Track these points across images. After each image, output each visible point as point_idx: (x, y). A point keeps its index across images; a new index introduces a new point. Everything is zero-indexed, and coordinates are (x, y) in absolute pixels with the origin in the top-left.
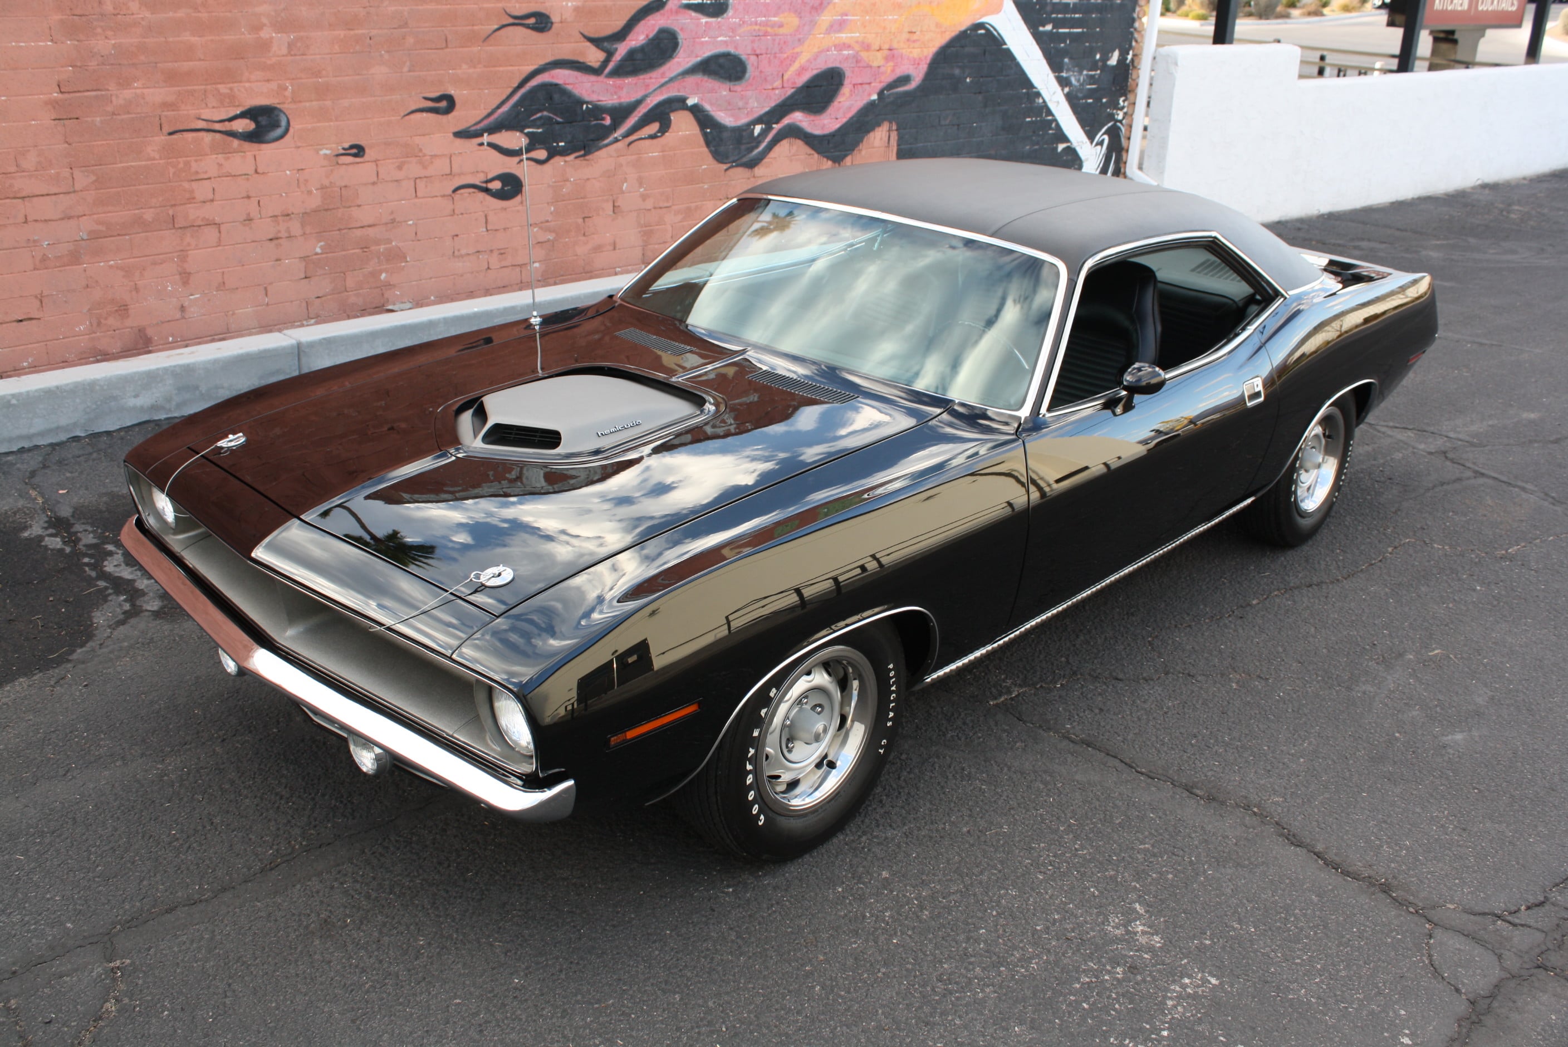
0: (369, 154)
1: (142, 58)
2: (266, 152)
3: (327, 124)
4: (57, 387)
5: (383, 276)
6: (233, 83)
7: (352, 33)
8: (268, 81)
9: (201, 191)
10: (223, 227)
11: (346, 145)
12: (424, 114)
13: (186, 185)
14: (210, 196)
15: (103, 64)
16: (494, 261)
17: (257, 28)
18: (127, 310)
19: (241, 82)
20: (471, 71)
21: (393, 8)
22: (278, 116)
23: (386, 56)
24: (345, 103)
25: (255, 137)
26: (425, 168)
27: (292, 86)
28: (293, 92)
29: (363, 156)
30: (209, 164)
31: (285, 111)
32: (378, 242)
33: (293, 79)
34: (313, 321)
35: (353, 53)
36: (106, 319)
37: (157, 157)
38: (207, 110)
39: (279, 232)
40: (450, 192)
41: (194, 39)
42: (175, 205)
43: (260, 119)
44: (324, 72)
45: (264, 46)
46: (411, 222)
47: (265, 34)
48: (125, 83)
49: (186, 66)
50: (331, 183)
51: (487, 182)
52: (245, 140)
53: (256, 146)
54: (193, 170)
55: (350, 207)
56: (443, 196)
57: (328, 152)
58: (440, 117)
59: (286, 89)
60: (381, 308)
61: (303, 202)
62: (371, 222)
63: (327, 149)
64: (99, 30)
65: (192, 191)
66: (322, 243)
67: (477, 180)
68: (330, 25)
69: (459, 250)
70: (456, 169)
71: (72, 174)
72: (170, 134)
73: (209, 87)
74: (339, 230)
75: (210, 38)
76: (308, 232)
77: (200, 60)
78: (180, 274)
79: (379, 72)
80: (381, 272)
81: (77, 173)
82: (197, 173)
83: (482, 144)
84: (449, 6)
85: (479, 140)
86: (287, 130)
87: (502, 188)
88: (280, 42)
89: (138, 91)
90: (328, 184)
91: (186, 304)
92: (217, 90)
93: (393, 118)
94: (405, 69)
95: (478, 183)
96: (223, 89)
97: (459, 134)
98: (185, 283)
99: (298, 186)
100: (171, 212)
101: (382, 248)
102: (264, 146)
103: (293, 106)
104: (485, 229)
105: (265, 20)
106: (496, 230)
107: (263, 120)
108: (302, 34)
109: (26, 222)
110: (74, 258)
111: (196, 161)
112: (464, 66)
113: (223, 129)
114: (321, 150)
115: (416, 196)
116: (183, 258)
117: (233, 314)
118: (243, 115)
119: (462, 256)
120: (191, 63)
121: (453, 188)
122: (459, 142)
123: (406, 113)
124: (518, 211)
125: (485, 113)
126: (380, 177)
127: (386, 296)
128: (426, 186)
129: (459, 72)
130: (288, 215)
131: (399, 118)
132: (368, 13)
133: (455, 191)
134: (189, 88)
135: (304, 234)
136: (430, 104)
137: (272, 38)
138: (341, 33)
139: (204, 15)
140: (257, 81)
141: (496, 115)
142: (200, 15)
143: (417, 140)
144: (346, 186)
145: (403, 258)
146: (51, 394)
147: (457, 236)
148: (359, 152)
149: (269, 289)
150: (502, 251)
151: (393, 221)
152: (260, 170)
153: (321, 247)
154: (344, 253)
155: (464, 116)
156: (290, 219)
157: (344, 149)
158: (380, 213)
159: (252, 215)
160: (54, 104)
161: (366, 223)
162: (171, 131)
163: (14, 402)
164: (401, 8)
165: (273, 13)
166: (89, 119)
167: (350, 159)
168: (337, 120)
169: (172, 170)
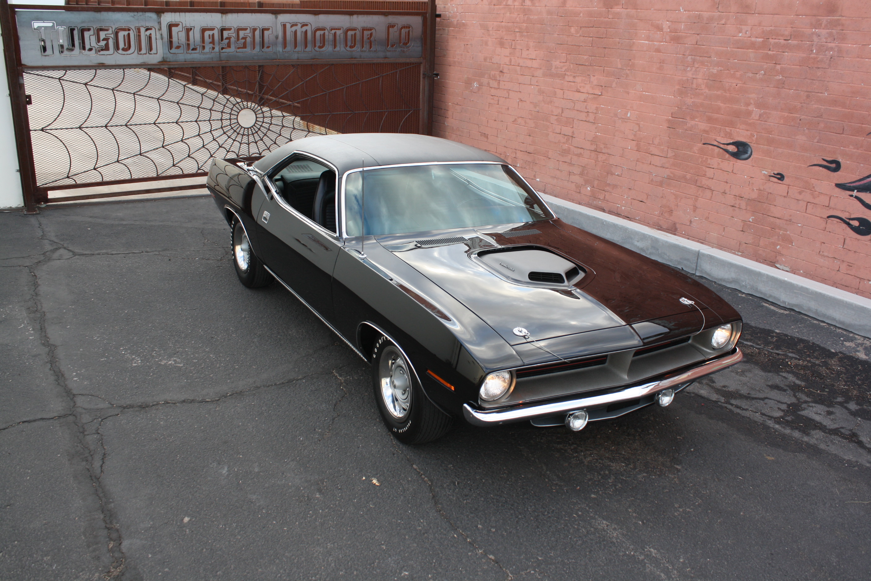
0: (786, 180)
1: (701, 109)
2: (739, 164)
3: (769, 159)
4: (617, 225)
5: (778, 247)
6: (733, 128)
7: (791, 115)
8: (747, 130)
9: (710, 173)
10: (714, 192)
11: (776, 172)
12: (821, 168)
13: (704, 168)
14: (712, 177)
15: (687, 109)
16: (844, 267)
17: (748, 104)
18: (672, 213)
19: (735, 128)
20: (855, 150)
21: (816, 106)
22: (748, 148)
23: (807, 131)
24: (780, 150)
25: (736, 155)
26: (814, 198)
27: (757, 135)
28: (757, 138)
29: (782, 181)
30: (715, 162)
31: (751, 147)
32: (780, 229)
33: (758, 132)
34: (740, 254)
35: (790, 126)
36: (665, 213)
37: (697, 152)
38: (720, 138)
39: (735, 204)
40: (826, 217)
41: (722, 105)
42: (698, 175)
43: (740, 147)
44: (773, 132)
45: (749, 113)
46: (800, 225)
47: (750, 108)
48: (693, 118)
49: (716, 116)
50: (764, 189)
51: (850, 219)
52: (731, 156)
53: (735, 159)
54: (708, 162)
55: (770, 204)
56: (821, 218)
57: (766, 173)
58: (829, 172)
59: (754, 136)
60: (772, 264)
61: (749, 194)
62: (779, 216)
63: (766, 171)
64: (689, 95)
65: (706, 172)
66: (753, 217)
67: (844, 216)
68: (782, 109)
69: (823, 252)
70: (832, 205)
71: (668, 150)
72: (704, 144)
73: (723, 127)
74: (763, 214)
75: (729, 105)
76: (748, 209)
77: (722, 114)
78: (694, 206)
79: (801, 139)
80: (778, 245)
81: (670, 151)
82: (709, 164)
83: (851, 196)
84: (850, 110)
85: (851, 193)
86: (750, 157)
87: (859, 226)
88: (756, 112)
89: (697, 122)
90: (762, 189)
91: (692, 220)
92: (725, 129)
93: (803, 165)
94: (816, 141)
95: (844, 218)
96: (728, 129)
97: (838, 186)
98: (694, 211)
99: (749, 185)
100: (696, 178)
101: (781, 232)
102: (739, 161)
103: (755, 145)
104: (842, 247)
105: (752, 101)
106: (849, 250)
107: (741, 149)
108: (767, 111)
109: (650, 164)
110: (661, 184)
111: (710, 159)
112: (851, 147)
113: (724, 148)
114: (763, 171)
115: (806, 212)
116: (696, 200)
117: (709, 233)
118: (733, 144)
119: (824, 256)
120: (718, 115)
121: (828, 215)
122: (838, 190)
123: (810, 165)
124: (867, 245)
125: (858, 178)
126: (789, 194)
127: (777, 258)
128: (813, 208)
129: (847, 149)
130: (742, 197)
131: (807, 166)
132: (802, 106)
133: (829, 217)
134: (715, 126)
135: (746, 209)
136: (825, 163)
137: (753, 110)
138: (786, 114)
139: (728, 95)
140: (742, 129)
141: (865, 181)
142: (726, 94)
143: (813, 181)
144: (771, 193)
145: (791, 243)
146: (615, 226)
147: (824, 243)
148: (781, 178)
149: (726, 228)
150: (850, 265)
151: (790, 220)
152: (734, 171)
153: (752, 219)
154: (762, 226)
155: (843, 176)
156: (742, 200)
157: (774, 174)
158: (785, 214)
159: (726, 192)
160: (669, 121)
161: (776, 216)
162: (704, 142)
163: (605, 223)
164: (821, 107)
165: (756, 99)
166: (678, 130)
167: (776, 180)
168: (774, 158)
169: (700, 160)
